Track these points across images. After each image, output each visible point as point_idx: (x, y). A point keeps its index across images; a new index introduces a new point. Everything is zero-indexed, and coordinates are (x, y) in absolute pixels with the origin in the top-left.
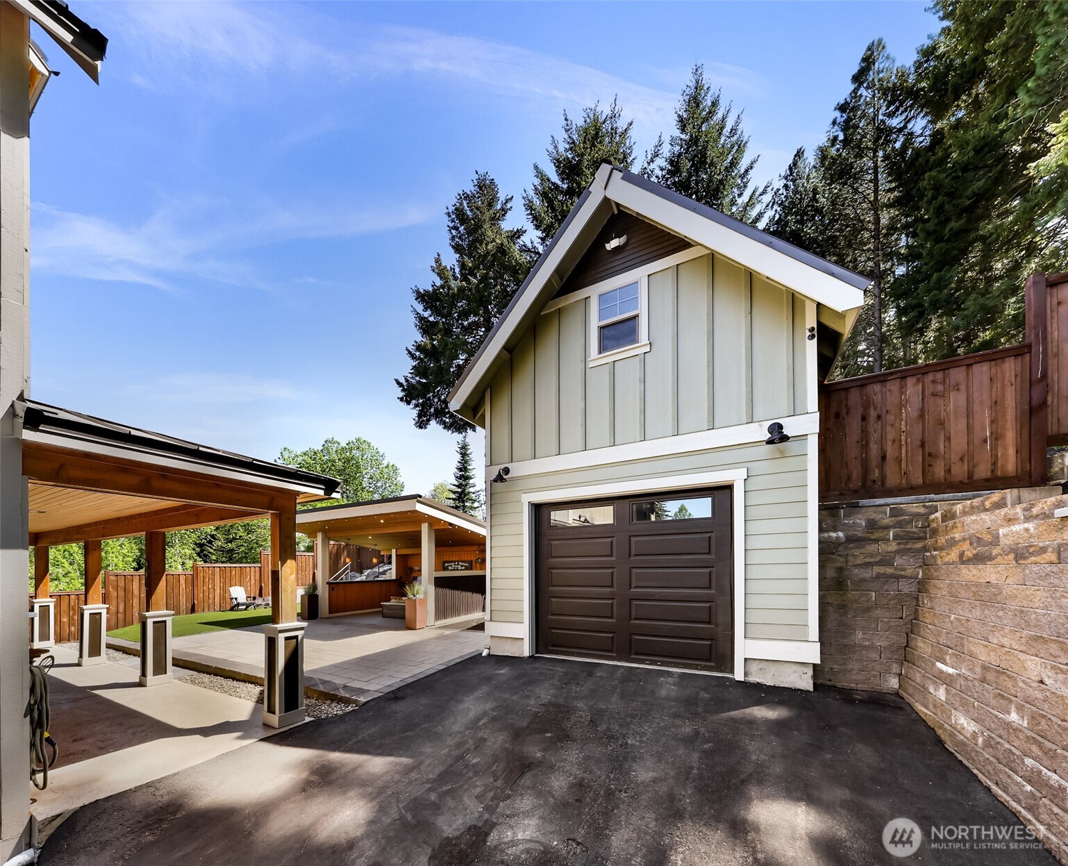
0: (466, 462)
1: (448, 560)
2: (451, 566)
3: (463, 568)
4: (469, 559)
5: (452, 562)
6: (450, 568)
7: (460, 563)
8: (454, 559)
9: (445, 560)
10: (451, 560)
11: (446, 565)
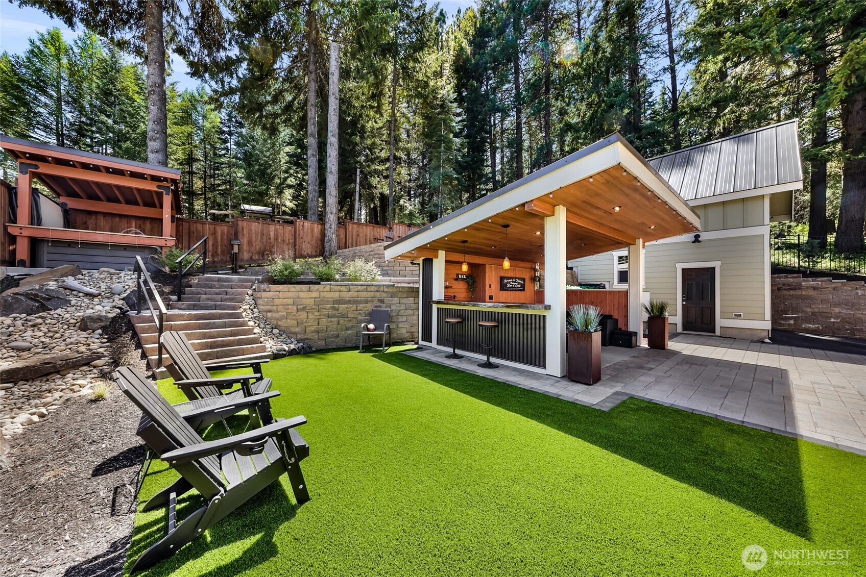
4: (523, 276)
6: (509, 285)
7: (517, 280)
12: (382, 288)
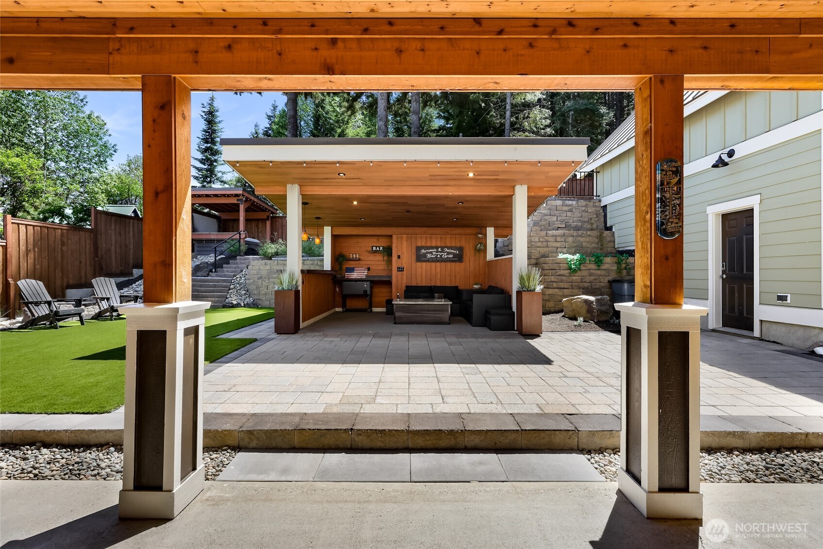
0: (214, 132)
1: (424, 244)
2: (431, 253)
3: (451, 256)
4: (458, 245)
5: (432, 248)
6: (429, 256)
7: (446, 250)
8: (434, 244)
9: (419, 244)
10: (429, 244)
11: (423, 251)
12: (316, 262)
